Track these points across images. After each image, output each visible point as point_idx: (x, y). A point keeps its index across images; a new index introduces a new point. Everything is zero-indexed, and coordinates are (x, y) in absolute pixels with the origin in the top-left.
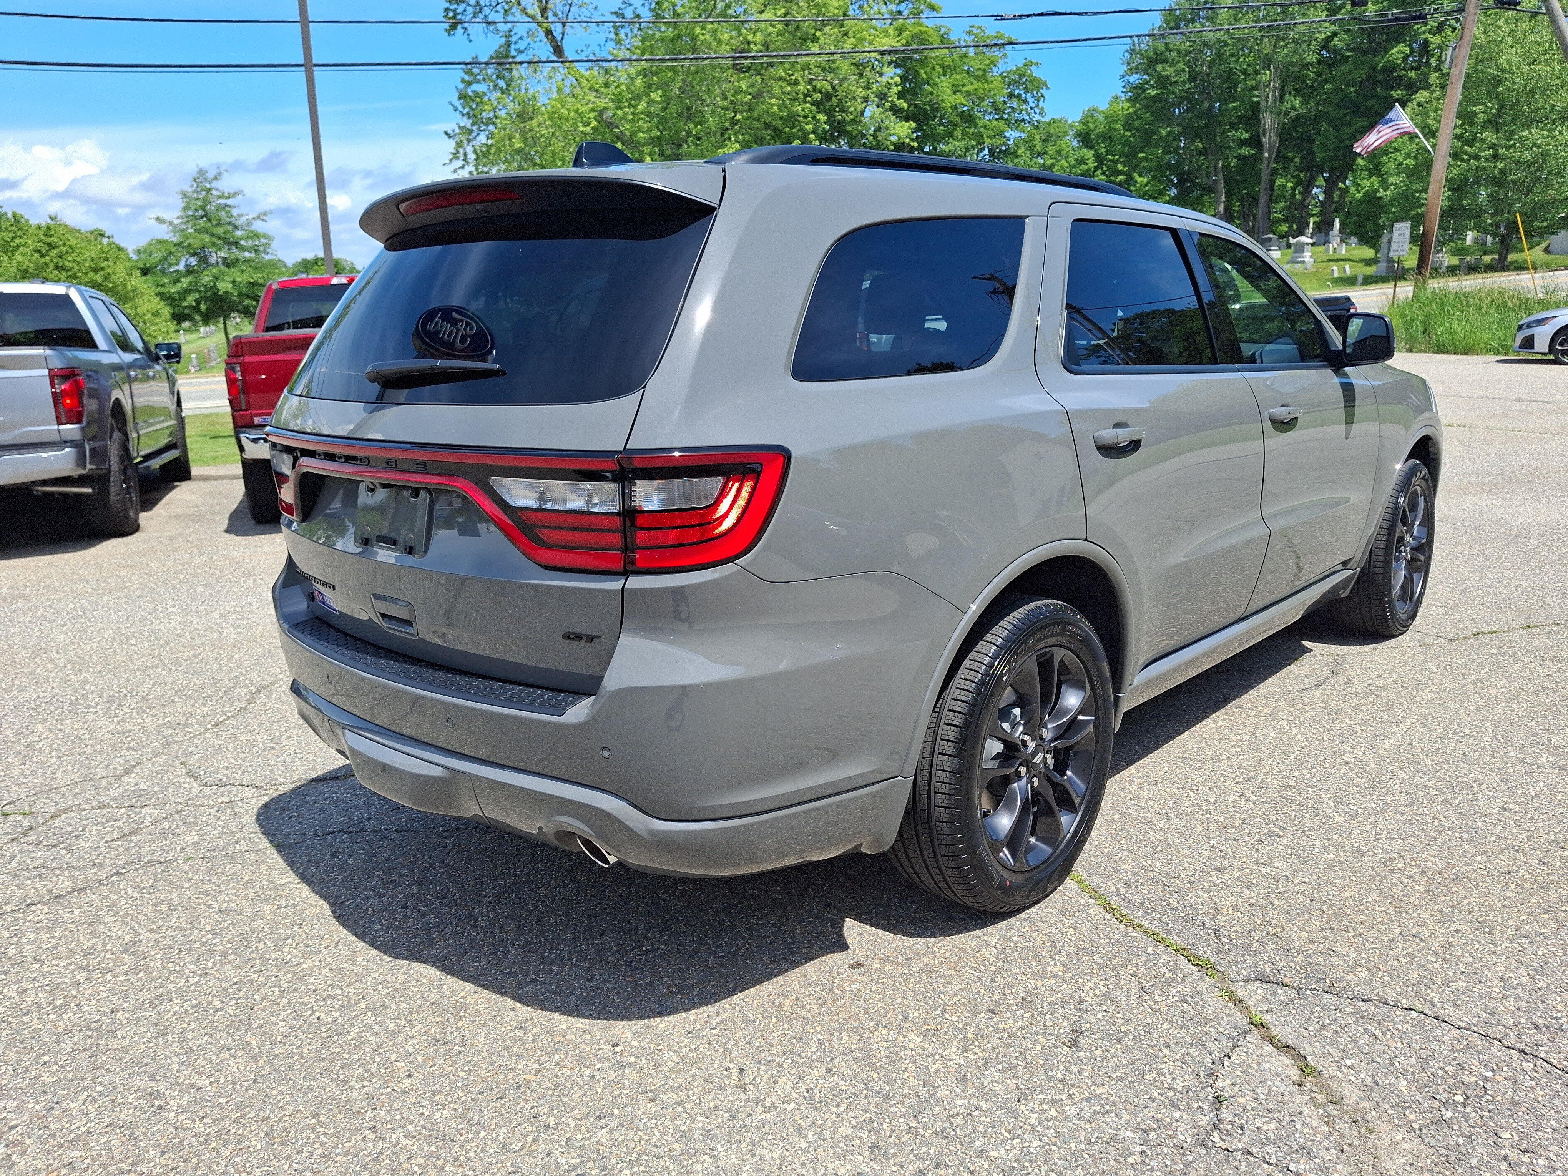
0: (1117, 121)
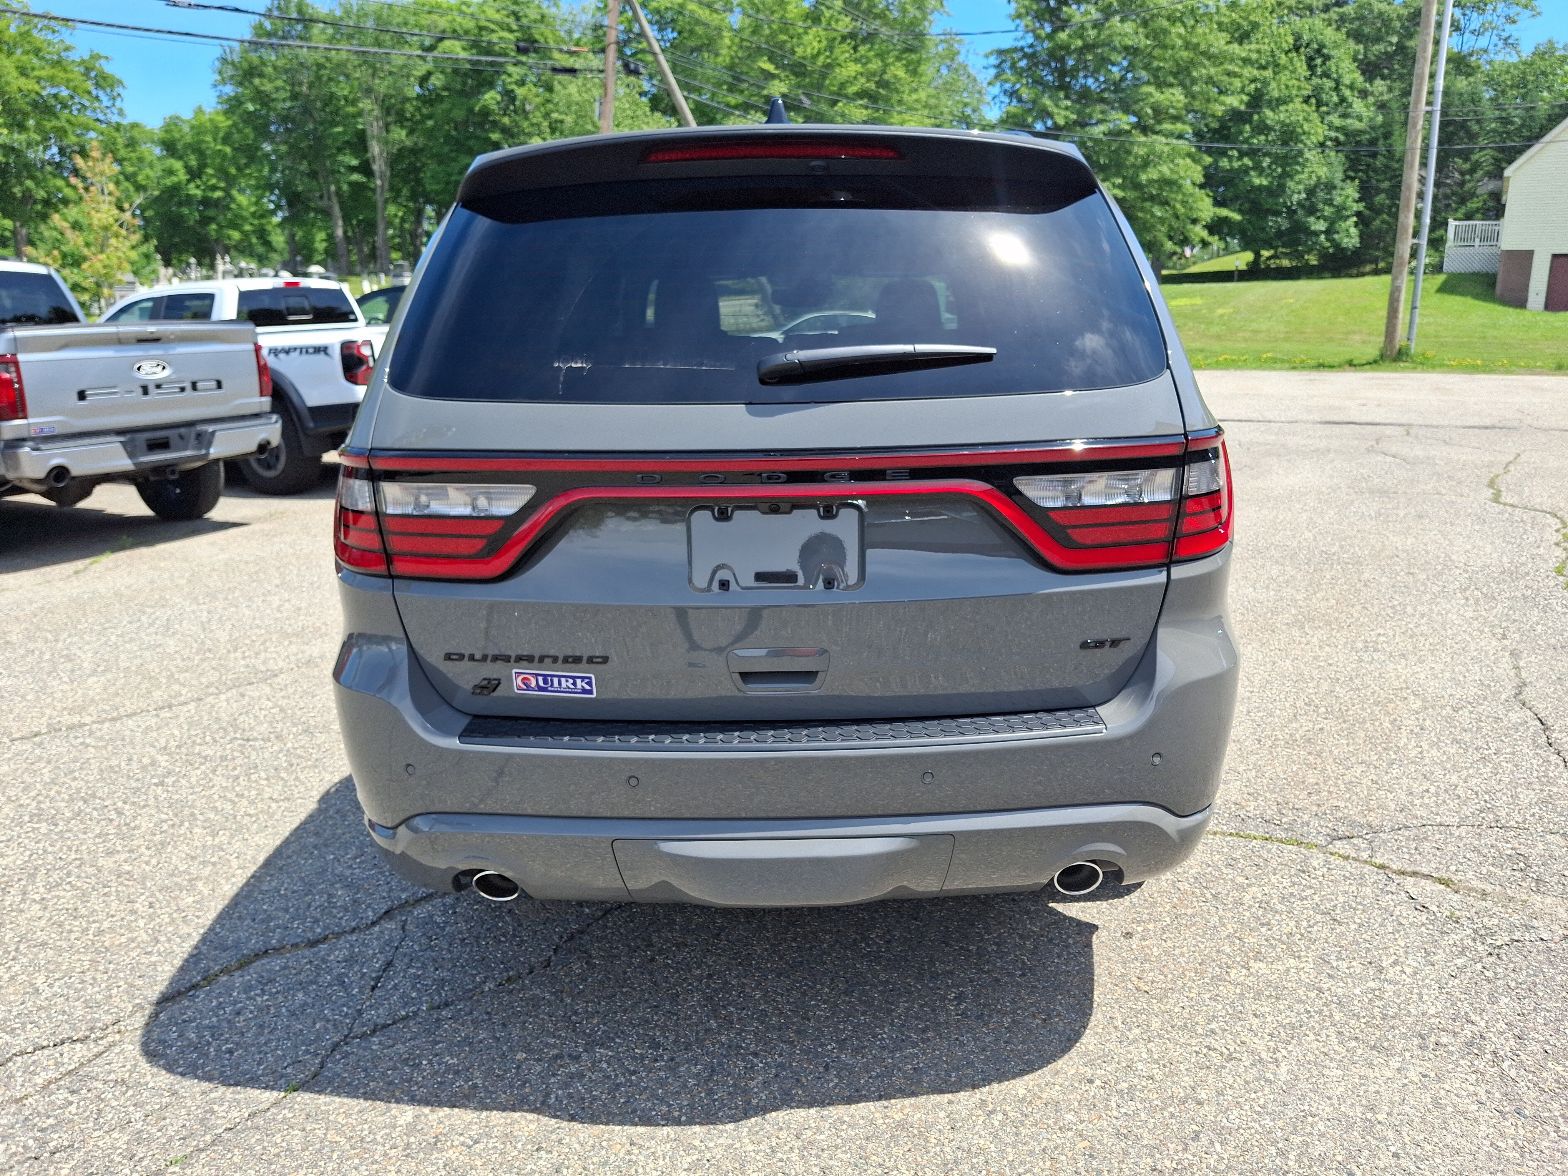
0: (206, 133)
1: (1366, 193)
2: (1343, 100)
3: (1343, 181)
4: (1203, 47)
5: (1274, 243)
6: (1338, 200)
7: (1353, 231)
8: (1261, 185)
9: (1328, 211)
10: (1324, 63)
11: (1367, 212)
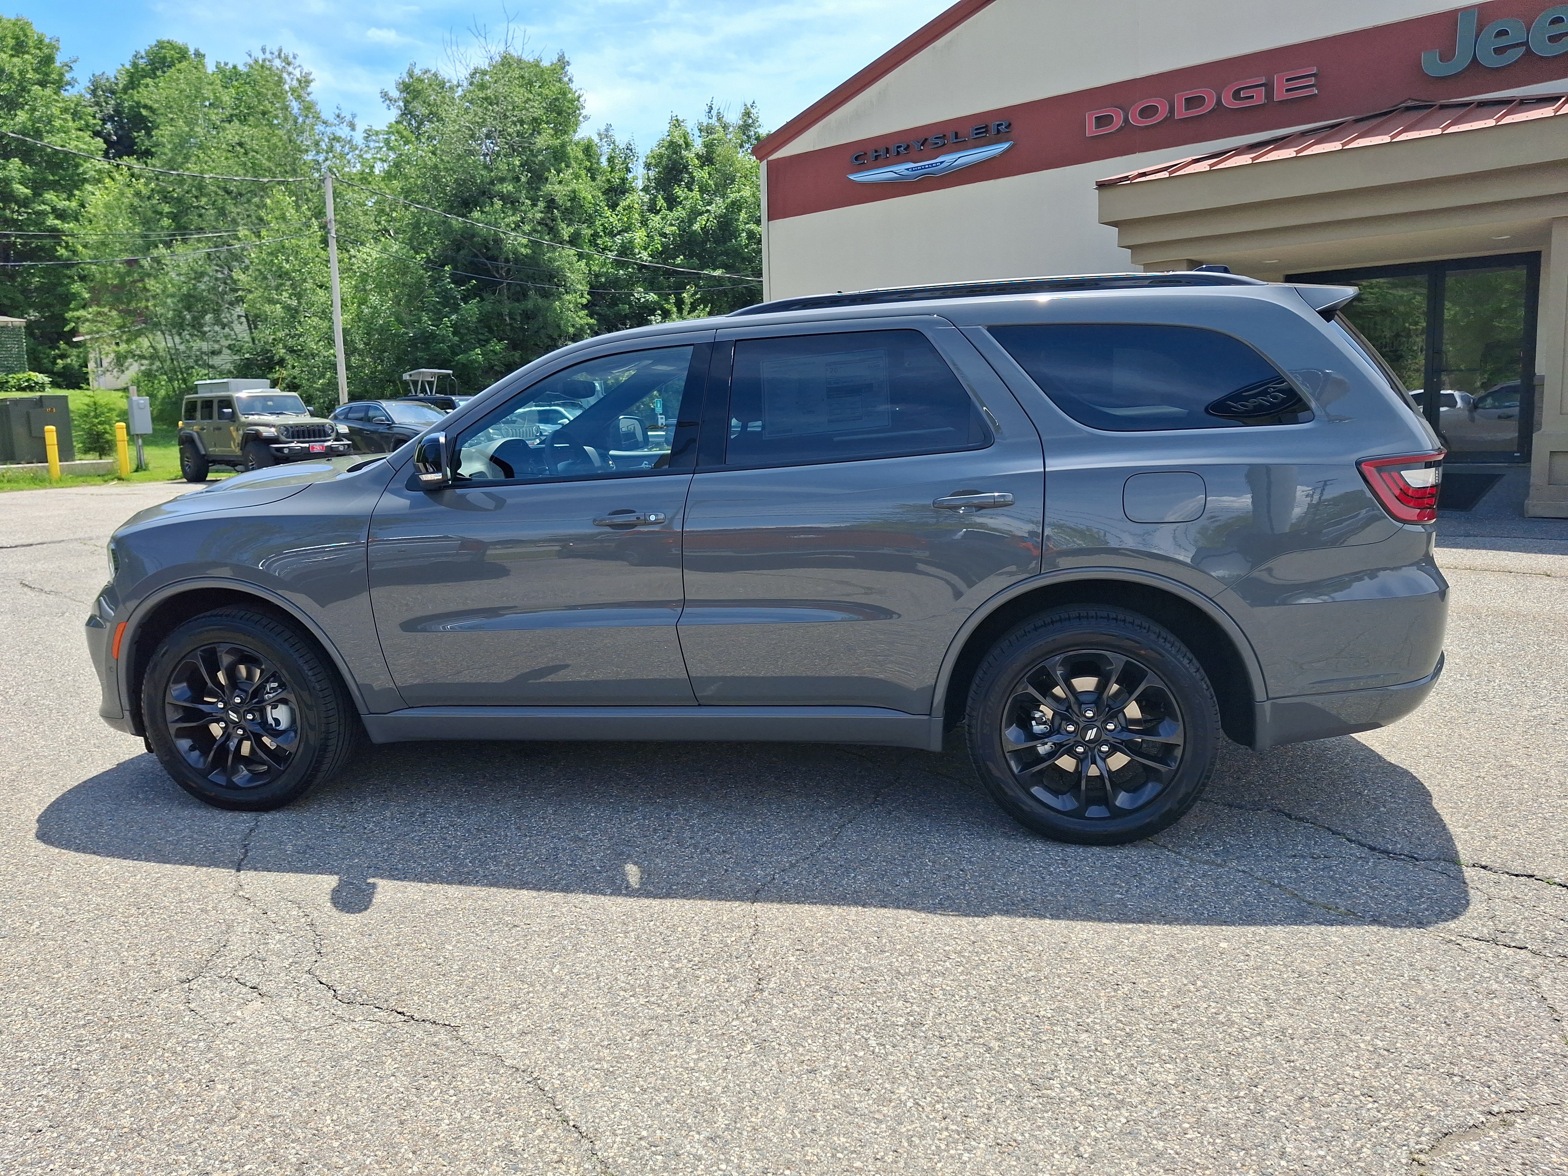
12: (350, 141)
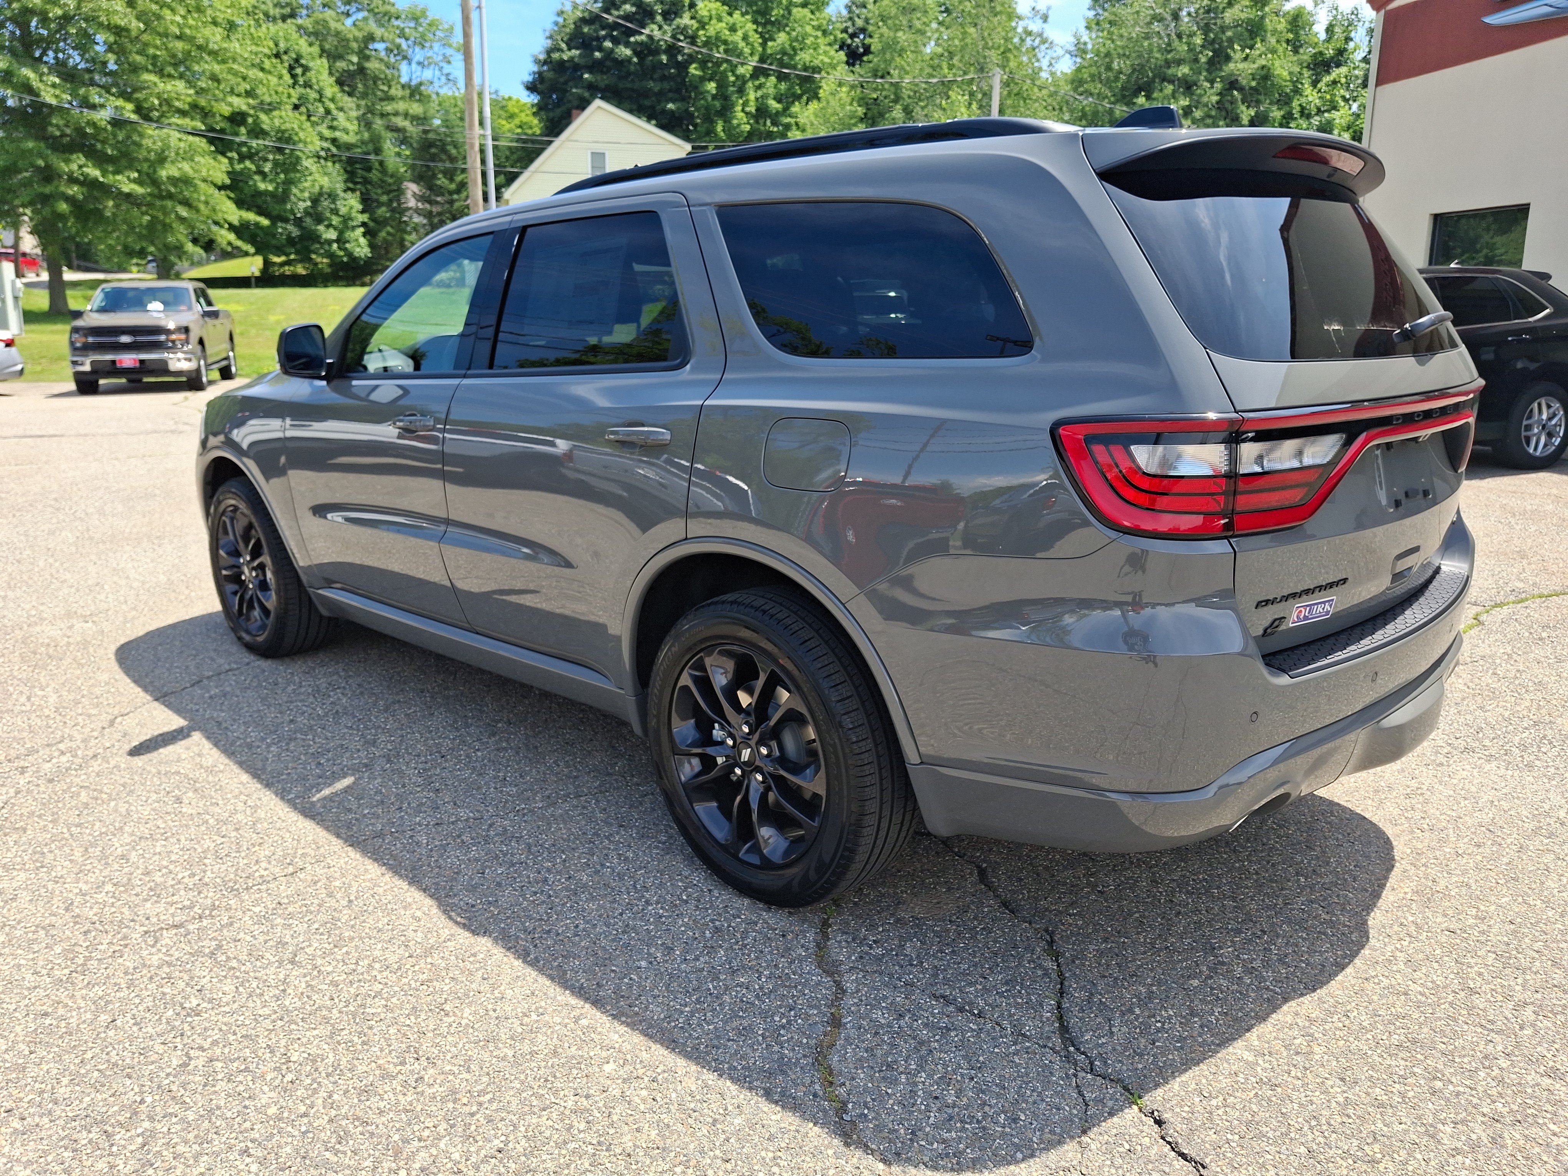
1: (367, 204)
2: (328, 112)
3: (345, 191)
4: (201, 41)
5: (288, 250)
6: (343, 211)
7: (363, 241)
8: (266, 191)
9: (335, 220)
10: (303, 74)
11: (371, 224)
12: (1040, 35)
